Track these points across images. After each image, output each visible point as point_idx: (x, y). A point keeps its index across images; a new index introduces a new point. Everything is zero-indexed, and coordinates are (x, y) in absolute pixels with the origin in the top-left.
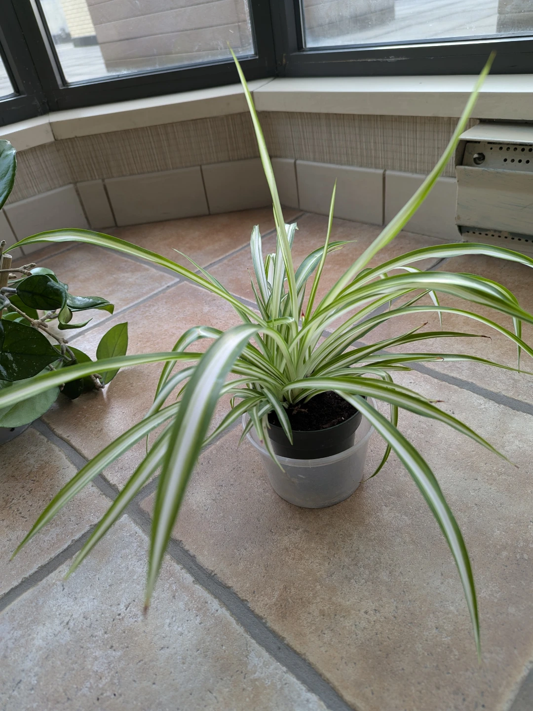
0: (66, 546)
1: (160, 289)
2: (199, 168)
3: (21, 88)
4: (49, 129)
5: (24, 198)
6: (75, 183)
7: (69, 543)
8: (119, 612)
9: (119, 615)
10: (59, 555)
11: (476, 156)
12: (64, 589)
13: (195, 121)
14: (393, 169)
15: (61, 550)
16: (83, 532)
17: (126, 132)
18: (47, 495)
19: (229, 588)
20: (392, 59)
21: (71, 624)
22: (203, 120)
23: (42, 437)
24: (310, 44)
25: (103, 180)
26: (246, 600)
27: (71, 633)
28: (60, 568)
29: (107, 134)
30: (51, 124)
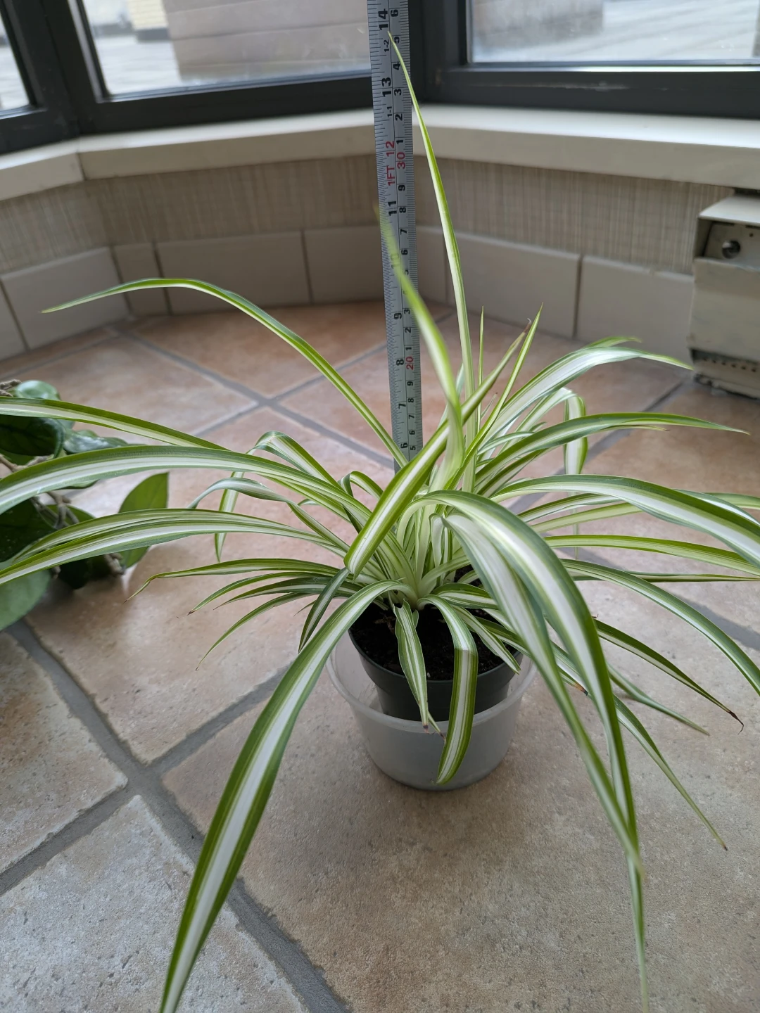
0: (37, 844)
1: (227, 417)
2: (298, 234)
3: (39, 98)
4: (76, 162)
5: (32, 263)
6: (111, 245)
7: (43, 838)
8: (111, 971)
9: (111, 975)
10: (25, 858)
11: (727, 245)
12: (26, 920)
13: (297, 163)
14: (595, 253)
15: (28, 850)
16: (66, 822)
17: (193, 173)
18: (17, 751)
19: (293, 942)
20: (603, 87)
21: (31, 986)
22: (311, 161)
23: (21, 650)
24: (479, 56)
25: (154, 243)
26: (321, 968)
27: (29, 1004)
28: (24, 883)
29: (164, 175)
30: (79, 155)
